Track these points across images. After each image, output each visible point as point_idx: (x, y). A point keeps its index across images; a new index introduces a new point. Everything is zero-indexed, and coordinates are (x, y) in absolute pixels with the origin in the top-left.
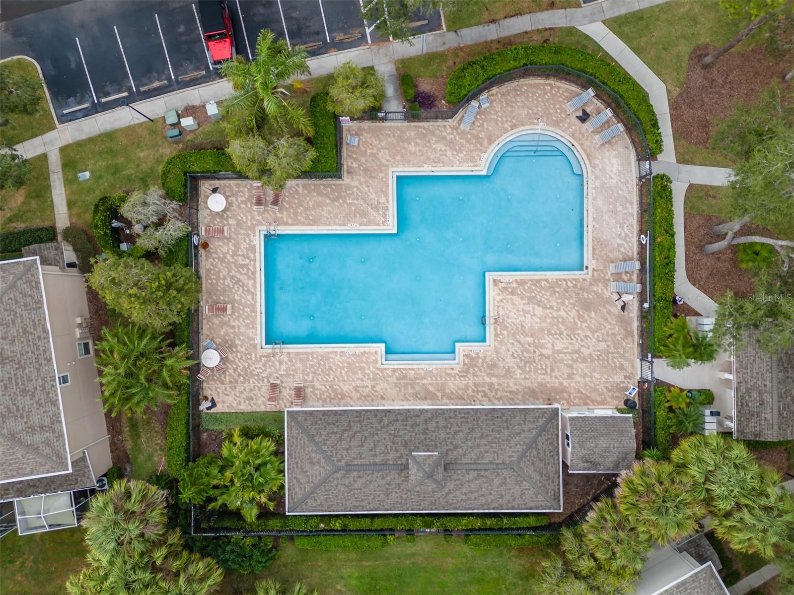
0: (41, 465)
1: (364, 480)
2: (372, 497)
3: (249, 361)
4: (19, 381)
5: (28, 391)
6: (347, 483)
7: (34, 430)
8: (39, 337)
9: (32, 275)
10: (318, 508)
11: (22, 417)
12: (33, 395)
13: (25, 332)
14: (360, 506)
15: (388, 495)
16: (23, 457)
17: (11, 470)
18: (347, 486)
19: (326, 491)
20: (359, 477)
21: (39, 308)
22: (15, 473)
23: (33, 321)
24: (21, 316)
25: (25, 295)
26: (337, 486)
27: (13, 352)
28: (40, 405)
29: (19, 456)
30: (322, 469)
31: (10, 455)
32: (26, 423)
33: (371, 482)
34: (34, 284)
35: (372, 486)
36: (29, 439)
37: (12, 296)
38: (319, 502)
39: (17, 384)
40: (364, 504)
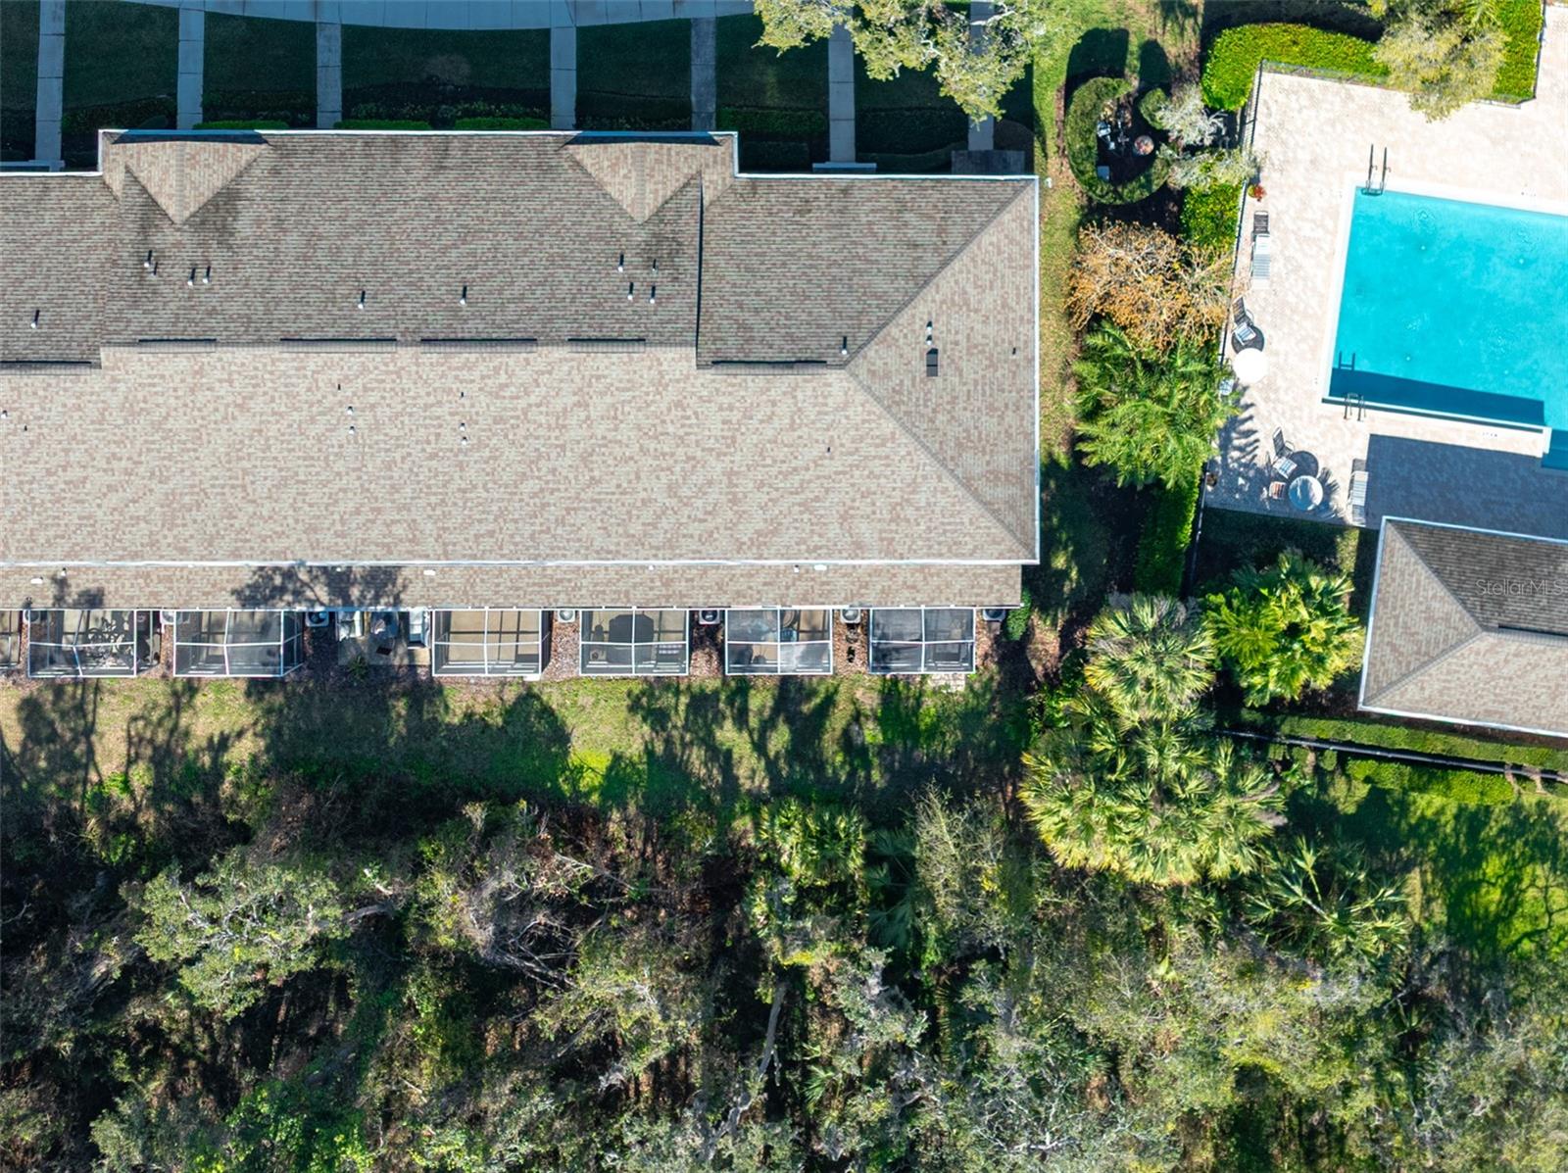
0: (994, 542)
1: (1523, 661)
2: (1526, 697)
3: (1297, 422)
4: (987, 388)
5: (997, 409)
6: (1491, 663)
7: (997, 478)
8: (1022, 318)
9: (1025, 209)
10: (1421, 705)
11: (984, 452)
12: (1002, 417)
13: (1004, 305)
14: (1496, 712)
15: (1554, 699)
17: (939, 544)
18: (1489, 671)
19: (1448, 673)
20: (1516, 655)
21: (1028, 267)
22: (944, 550)
23: (1018, 288)
24: (1003, 276)
25: (1012, 241)
26: (1471, 666)
27: (984, 336)
28: (1009, 435)
29: (966, 520)
30: (1451, 632)
31: (952, 516)
32: (988, 463)
33: (1535, 666)
34: (1025, 224)
35: (1533, 676)
37: (994, 239)
38: (1427, 693)
39: (984, 394)
40: (1507, 708)
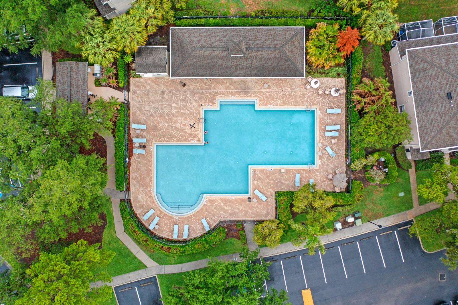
2: (263, 35)
3: (322, 102)
6: (275, 42)
8: (421, 114)
9: (424, 143)
10: (289, 29)
11: (428, 76)
12: (423, 86)
13: (427, 116)
15: (255, 35)
16: (428, 57)
17: (434, 51)
19: (285, 38)
20: (269, 44)
21: (420, 128)
22: (432, 49)
23: (423, 121)
24: (428, 124)
25: (427, 133)
26: (280, 40)
28: (420, 81)
30: (287, 48)
31: (434, 58)
32: (427, 73)
34: (423, 139)
35: (263, 40)
36: (426, 65)
